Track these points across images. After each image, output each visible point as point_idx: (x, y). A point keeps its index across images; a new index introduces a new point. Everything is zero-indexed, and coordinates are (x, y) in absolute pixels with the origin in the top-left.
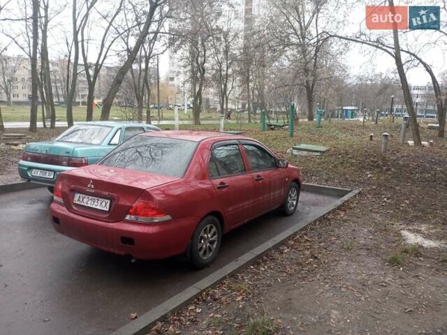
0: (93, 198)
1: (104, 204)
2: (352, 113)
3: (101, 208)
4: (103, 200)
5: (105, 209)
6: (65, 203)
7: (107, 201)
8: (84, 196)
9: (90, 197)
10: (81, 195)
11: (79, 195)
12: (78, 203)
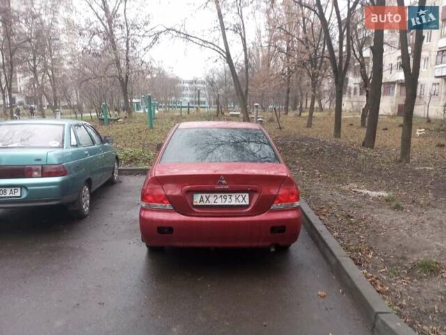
0: (223, 195)
1: (241, 198)
2: (137, 105)
3: (238, 203)
4: (238, 195)
5: (244, 203)
6: (174, 208)
7: (244, 195)
8: (208, 195)
9: (219, 195)
10: (204, 195)
11: (199, 196)
12: (202, 203)
